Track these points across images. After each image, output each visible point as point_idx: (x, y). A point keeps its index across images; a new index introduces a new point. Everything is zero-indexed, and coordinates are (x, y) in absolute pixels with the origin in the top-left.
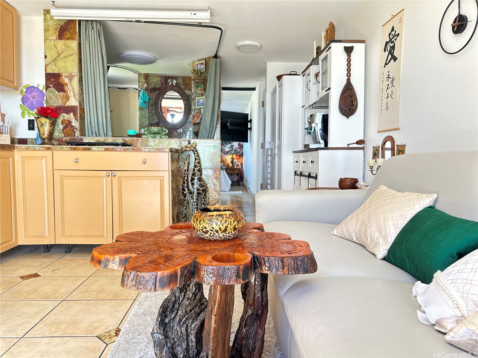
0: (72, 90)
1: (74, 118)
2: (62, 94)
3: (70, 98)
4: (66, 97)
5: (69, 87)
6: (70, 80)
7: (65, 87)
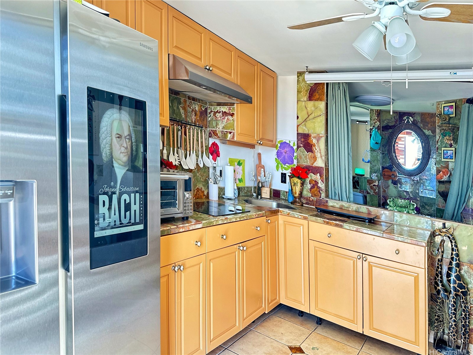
0: (319, 151)
1: (320, 179)
2: (310, 154)
3: (317, 159)
4: (313, 158)
5: (316, 147)
6: (318, 141)
7: (313, 148)
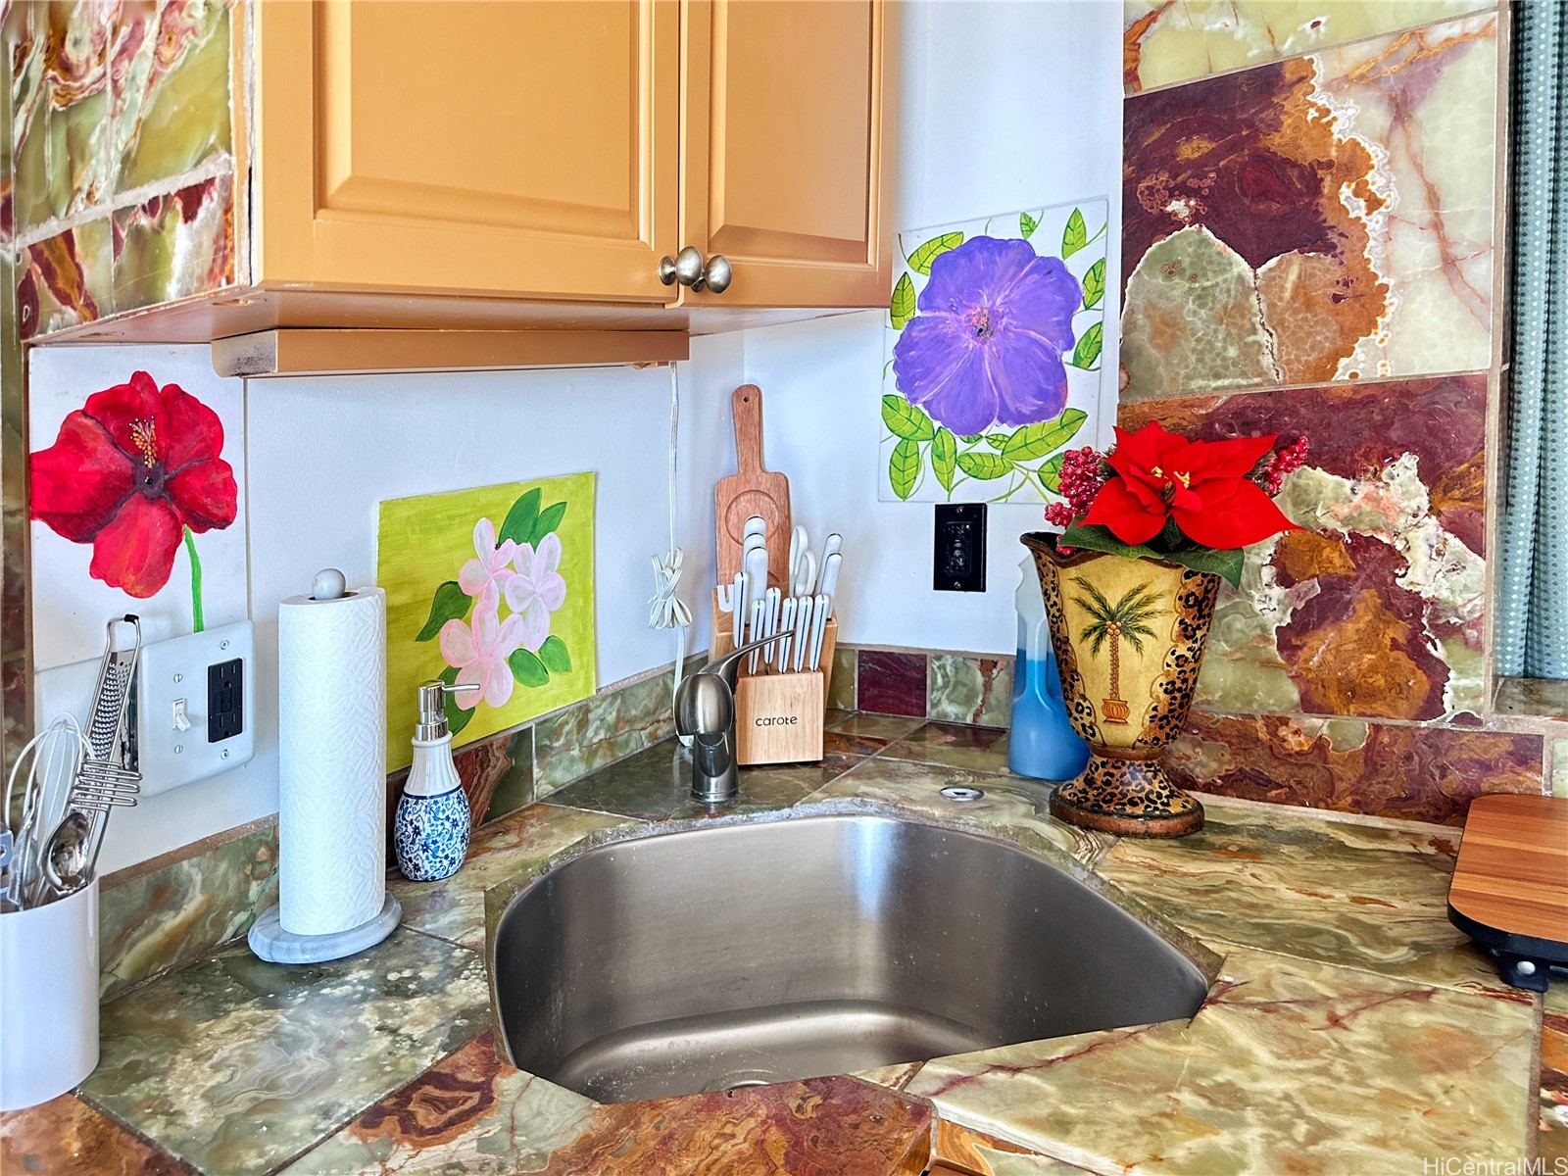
0: (1419, 212)
1: (1434, 511)
2: (1293, 276)
3: (1390, 299)
4: (1337, 299)
6: (1403, 104)
7: (1335, 197)
